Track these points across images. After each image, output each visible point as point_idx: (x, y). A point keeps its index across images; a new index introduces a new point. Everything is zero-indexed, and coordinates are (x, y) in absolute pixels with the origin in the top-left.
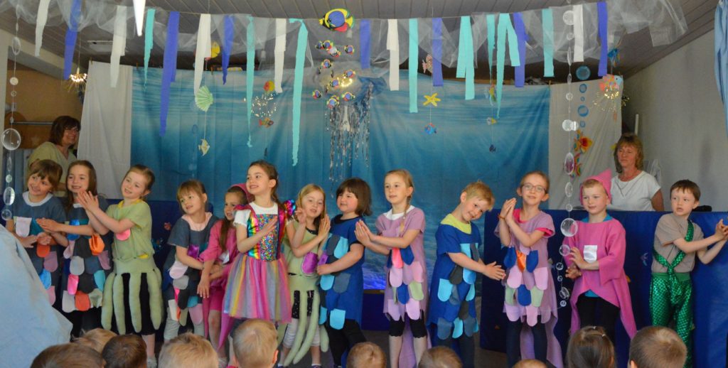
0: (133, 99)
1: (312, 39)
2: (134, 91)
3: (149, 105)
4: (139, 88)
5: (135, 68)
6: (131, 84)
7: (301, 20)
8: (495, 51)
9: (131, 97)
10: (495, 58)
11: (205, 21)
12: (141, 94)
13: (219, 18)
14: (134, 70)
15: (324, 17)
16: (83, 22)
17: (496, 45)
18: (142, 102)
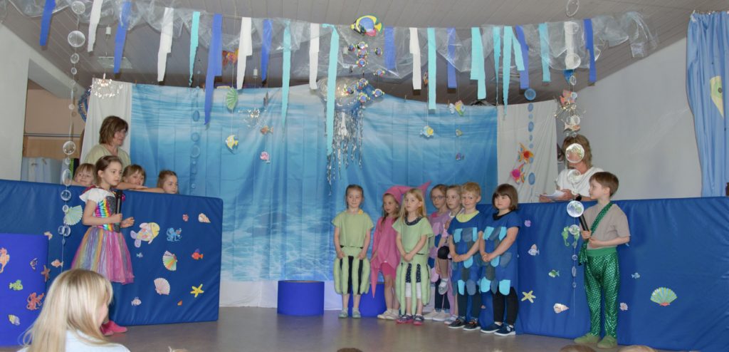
0: (132, 112)
1: (342, 43)
2: (133, 105)
3: (147, 118)
4: (138, 103)
5: (134, 85)
6: (131, 99)
7: (333, 26)
8: (501, 58)
9: (131, 110)
10: (501, 64)
11: (247, 24)
12: (140, 108)
13: (259, 22)
14: (133, 87)
15: (355, 22)
16: (134, 21)
17: (502, 53)
18: (142, 116)
